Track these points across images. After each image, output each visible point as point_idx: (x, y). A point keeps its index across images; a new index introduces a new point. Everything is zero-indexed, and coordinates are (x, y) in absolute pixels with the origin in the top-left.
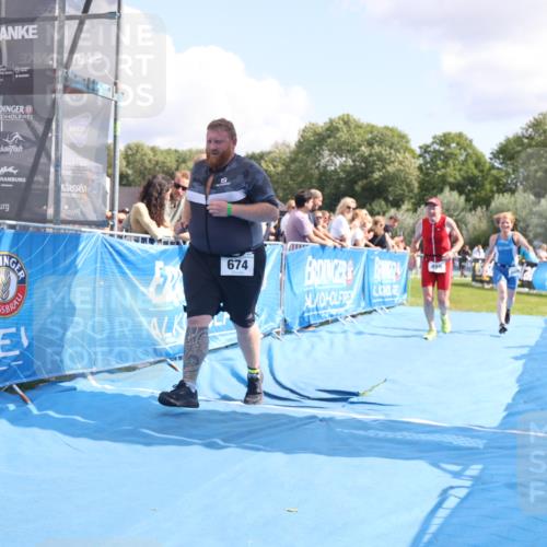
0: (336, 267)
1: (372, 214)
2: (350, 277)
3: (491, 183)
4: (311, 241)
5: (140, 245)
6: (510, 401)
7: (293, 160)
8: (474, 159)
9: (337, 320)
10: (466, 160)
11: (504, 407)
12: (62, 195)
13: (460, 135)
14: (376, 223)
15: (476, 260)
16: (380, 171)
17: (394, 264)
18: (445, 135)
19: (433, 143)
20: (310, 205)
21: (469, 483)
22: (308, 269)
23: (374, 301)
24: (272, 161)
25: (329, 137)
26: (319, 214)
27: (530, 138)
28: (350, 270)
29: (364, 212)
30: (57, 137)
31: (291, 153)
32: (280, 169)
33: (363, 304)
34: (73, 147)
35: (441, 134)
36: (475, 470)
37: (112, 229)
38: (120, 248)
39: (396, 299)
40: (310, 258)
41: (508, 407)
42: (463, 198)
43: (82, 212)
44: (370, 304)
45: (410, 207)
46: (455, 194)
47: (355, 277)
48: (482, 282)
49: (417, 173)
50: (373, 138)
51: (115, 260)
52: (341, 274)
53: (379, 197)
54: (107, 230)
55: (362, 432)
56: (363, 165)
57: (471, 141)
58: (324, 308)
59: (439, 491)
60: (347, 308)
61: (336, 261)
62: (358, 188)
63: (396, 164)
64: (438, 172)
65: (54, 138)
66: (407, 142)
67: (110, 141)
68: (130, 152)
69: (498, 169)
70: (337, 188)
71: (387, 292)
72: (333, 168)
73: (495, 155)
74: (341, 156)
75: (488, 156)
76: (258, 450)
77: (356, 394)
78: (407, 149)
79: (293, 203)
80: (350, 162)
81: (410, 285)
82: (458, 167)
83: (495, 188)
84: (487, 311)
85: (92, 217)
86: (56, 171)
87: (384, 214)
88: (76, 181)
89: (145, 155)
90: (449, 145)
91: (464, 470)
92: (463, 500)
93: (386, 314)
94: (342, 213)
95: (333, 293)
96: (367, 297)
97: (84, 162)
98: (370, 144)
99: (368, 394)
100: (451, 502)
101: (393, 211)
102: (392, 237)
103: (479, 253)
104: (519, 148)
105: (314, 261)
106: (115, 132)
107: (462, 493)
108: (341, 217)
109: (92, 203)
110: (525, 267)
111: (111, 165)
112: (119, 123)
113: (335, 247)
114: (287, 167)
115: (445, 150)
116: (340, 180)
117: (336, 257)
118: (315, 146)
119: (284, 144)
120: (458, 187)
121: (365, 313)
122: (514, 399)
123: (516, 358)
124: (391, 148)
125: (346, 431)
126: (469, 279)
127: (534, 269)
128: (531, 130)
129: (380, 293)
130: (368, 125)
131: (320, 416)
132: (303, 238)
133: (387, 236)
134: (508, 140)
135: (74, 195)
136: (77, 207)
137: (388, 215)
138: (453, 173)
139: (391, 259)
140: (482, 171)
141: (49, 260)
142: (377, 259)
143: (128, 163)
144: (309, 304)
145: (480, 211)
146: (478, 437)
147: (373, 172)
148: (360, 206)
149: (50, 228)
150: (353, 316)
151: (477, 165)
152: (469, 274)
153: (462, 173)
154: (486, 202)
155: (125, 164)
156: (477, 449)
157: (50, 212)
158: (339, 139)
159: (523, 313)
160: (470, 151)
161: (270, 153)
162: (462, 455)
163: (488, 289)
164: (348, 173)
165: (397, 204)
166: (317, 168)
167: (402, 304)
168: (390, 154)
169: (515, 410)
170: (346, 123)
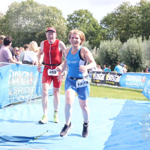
0: (24, 75)
3: (100, 35)
4: (12, 62)
6: (107, 140)
8: (93, 23)
9: (24, 102)
10: (89, 23)
11: (103, 143)
13: (86, 11)
18: (80, 11)
27: (119, 14)
35: (78, 10)
40: (11, 70)
42: (88, 42)
48: (96, 83)
52: (27, 79)
57: (91, 14)
58: (18, 96)
61: (24, 72)
63: (56, 25)
66: (61, 14)
69: (104, 28)
72: (24, 26)
73: (102, 22)
74: (28, 20)
77: (33, 138)
82: (86, 27)
83: (102, 38)
84: (98, 97)
90: (81, 16)
104: (114, 19)
105: (13, 72)
110: (116, 76)
118: (15, 15)
123: (111, 119)
127: (120, 76)
128: (119, 10)
132: (8, 60)
134: (108, 15)
140: (96, 29)
150: (33, 100)
151: (94, 26)
153: (87, 30)
154: (98, 44)
158: (27, 12)
159: (115, 98)
160: (91, 19)
163: (99, 86)
164: (32, 29)
166: (16, 25)
168: (53, 20)
169: (109, 144)
170: (30, 4)
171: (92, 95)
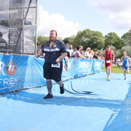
0: (86, 63)
1: (94, 51)
2: (89, 65)
3: (121, 44)
4: (80, 57)
5: (41, 59)
6: (127, 94)
7: (76, 39)
8: (117, 38)
9: (86, 76)
10: (115, 39)
11: (125, 95)
12: (24, 48)
13: (114, 33)
14: (95, 53)
15: (118, 62)
16: (96, 41)
17: (99, 62)
18: (111, 33)
19: (108, 35)
20: (80, 49)
21: (118, 113)
22: (80, 64)
23: (95, 71)
24: (71, 39)
25: (84, 34)
26: (82, 51)
27: (130, 33)
28: (89, 64)
29: (92, 51)
30: (23, 35)
31: (75, 37)
32: (73, 41)
33: (92, 72)
34: (26, 37)
35: (110, 33)
36: (119, 110)
37: (35, 55)
38: (37, 59)
39: (100, 71)
40: (80, 61)
41: (127, 95)
42: (115, 47)
43: (28, 51)
44: (94, 72)
45: (103, 49)
46: (113, 46)
47: (90, 66)
49: (104, 42)
50: (94, 34)
51: (36, 62)
52: (87, 65)
53: (96, 47)
54: (34, 56)
55: (93, 101)
56: (92, 40)
57: (116, 34)
58: (84, 73)
59: (111, 115)
60: (89, 73)
61: (86, 62)
62: (91, 45)
63: (99, 40)
64: (109, 42)
65: (22, 35)
66: (102, 35)
67: (35, 35)
68: (39, 38)
69: (123, 40)
70: (86, 45)
71: (98, 69)
72: (85, 41)
73: (122, 37)
74: (87, 38)
75: (120, 38)
76: (69, 105)
77: (91, 92)
78: (102, 36)
79: (76, 49)
80: (89, 39)
81: (103, 67)
83: (122, 45)
84: (121, 73)
85: (31, 53)
86: (23, 42)
87: (97, 51)
88: (27, 44)
89: (42, 38)
90: (111, 35)
91: (116, 110)
92: (117, 117)
93: (98, 74)
94: (88, 51)
95: (85, 69)
96: (93, 70)
97: (29, 40)
98: (93, 35)
99: (94, 92)
100: (114, 117)
101: (99, 51)
102: (99, 56)
103: (119, 60)
105: (81, 62)
106: (36, 33)
107: (116, 115)
108: (87, 52)
109: (30, 49)
111: (35, 41)
112: (37, 31)
113: (86, 59)
114: (75, 41)
115: (111, 36)
116: (87, 43)
117: (86, 61)
118: (81, 36)
119: (74, 36)
120: (114, 45)
121: (93, 74)
122: (128, 93)
123: (128, 84)
124: (98, 36)
125: (89, 101)
126: (117, 66)
128: (130, 31)
129: (96, 69)
130: (93, 31)
131: (83, 98)
132: (78, 57)
133: (98, 56)
134: (125, 34)
135: (27, 48)
136: (27, 50)
137: (98, 51)
138: (112, 42)
139: (99, 61)
140: (119, 41)
141: (21, 62)
142: (95, 61)
143: (39, 40)
144: (80, 72)
145: (119, 50)
146: (119, 102)
147: (94, 42)
148: (91, 49)
149: (21, 55)
150: (90, 75)
151: (118, 40)
152: (117, 65)
153: (115, 42)
154: (120, 48)
155: (38, 40)
156: (119, 105)
157: (21, 52)
158: (86, 34)
160: (116, 37)
161: (70, 38)
162: (116, 106)
163: (121, 68)
164: (88, 42)
165: (100, 49)
166: (81, 41)
167: (101, 72)
168: (98, 37)
169: (128, 96)
170: (88, 31)
171: (118, 72)
